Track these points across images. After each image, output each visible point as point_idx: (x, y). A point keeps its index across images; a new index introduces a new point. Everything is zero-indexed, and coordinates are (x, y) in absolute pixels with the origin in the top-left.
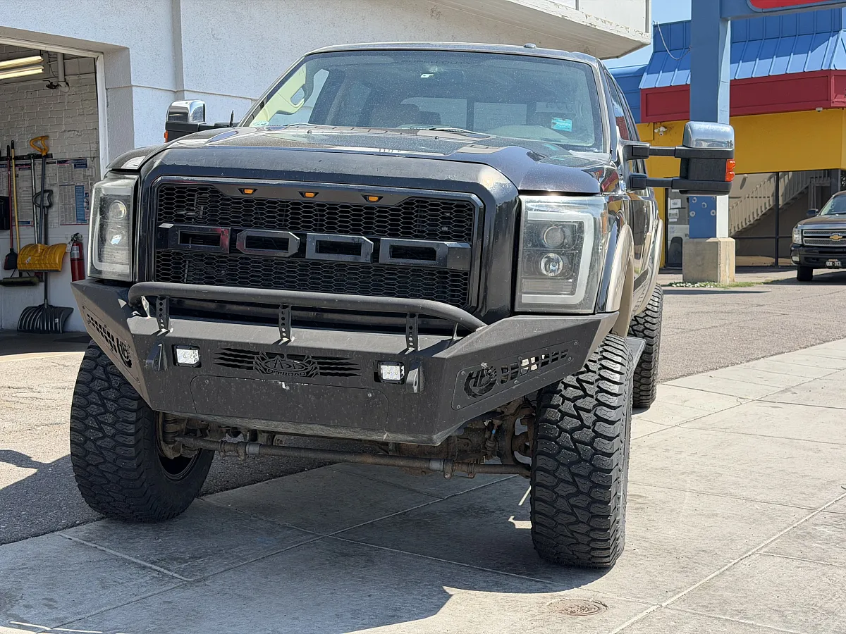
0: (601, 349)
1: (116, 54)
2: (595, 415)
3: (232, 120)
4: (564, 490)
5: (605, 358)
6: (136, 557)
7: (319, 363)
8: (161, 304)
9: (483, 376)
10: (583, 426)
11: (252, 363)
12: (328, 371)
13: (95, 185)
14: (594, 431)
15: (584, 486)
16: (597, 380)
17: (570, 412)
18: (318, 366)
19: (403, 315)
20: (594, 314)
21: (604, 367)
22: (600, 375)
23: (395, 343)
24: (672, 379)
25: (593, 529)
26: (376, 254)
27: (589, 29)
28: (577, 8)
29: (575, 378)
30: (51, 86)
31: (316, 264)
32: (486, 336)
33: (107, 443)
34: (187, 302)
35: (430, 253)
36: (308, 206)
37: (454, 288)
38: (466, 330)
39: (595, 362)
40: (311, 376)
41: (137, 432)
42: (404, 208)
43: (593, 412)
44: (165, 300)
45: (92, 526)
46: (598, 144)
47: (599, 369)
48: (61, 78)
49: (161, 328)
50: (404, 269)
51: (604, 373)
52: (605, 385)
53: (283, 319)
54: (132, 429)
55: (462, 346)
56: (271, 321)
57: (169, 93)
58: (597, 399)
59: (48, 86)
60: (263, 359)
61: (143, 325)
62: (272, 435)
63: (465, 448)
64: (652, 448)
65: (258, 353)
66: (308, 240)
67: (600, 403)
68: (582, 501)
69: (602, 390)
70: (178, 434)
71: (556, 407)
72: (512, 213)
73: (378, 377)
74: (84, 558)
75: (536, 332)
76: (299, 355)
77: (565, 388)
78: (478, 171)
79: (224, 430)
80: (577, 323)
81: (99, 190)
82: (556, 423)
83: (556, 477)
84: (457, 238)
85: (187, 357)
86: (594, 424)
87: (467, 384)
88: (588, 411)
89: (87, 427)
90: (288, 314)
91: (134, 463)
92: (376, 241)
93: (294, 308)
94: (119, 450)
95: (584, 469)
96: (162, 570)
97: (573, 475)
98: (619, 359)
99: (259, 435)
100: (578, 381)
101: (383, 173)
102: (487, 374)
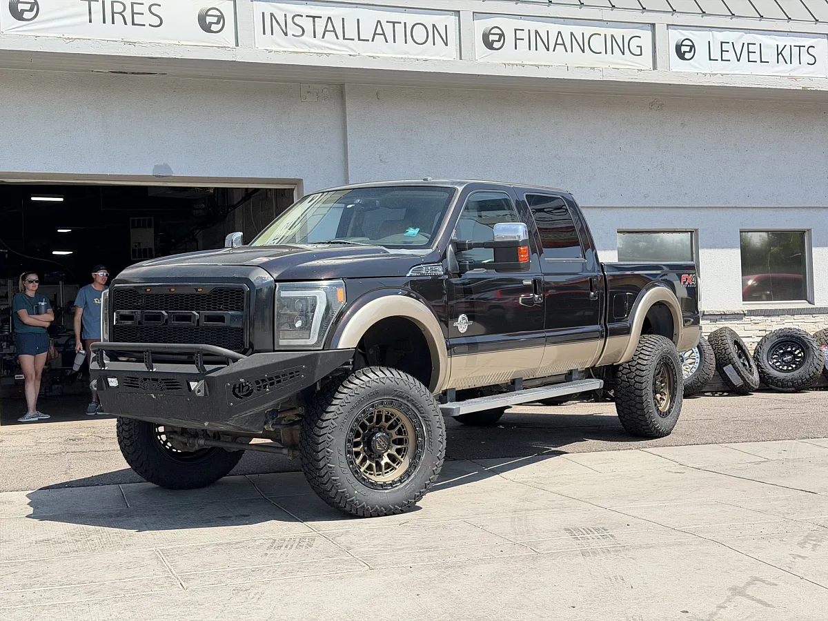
7: (165, 383)
8: (98, 354)
9: (243, 387)
11: (138, 384)
12: (169, 387)
19: (194, 354)
20: (323, 350)
26: (199, 321)
32: (246, 362)
35: (222, 318)
36: (172, 296)
37: (237, 338)
38: (235, 360)
40: (163, 390)
42: (213, 294)
49: (100, 367)
50: (213, 328)
53: (146, 359)
55: (226, 370)
56: (140, 360)
60: (142, 382)
65: (140, 379)
66: (170, 315)
73: (190, 389)
75: (274, 361)
76: (155, 379)
80: (302, 355)
84: (238, 309)
85: (113, 382)
87: (234, 391)
90: (149, 356)
93: (153, 353)
101: (205, 276)
102: (246, 386)
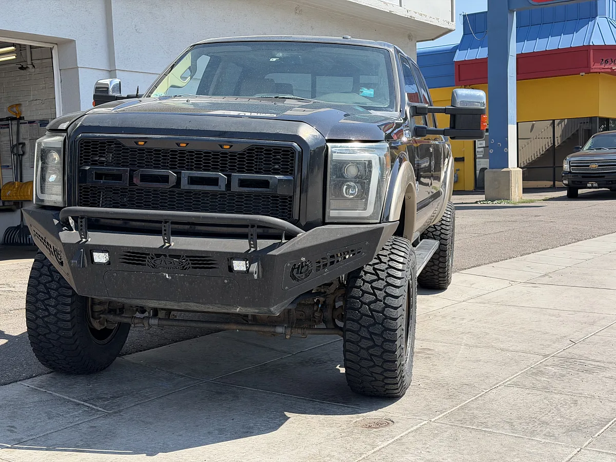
0: (390, 247)
1: (66, 44)
2: (385, 292)
3: (138, 92)
4: (365, 344)
5: (393, 253)
6: (73, 398)
7: (191, 260)
8: (81, 222)
9: (302, 267)
10: (377, 300)
11: (145, 261)
12: (197, 266)
13: (38, 141)
14: (384, 303)
15: (379, 341)
16: (387, 269)
17: (368, 290)
18: (190, 262)
19: (246, 226)
20: (380, 223)
21: (392, 260)
22: (389, 265)
23: (241, 245)
24: (465, 269)
25: (386, 370)
26: (228, 186)
27: (410, 20)
28: (401, 6)
29: (372, 268)
30: (22, 68)
31: (188, 192)
32: (304, 239)
33: (51, 319)
34: (102, 220)
35: (265, 184)
36: (182, 152)
37: (283, 207)
38: (290, 236)
39: (386, 256)
40: (185, 269)
41: (72, 311)
42: (247, 153)
43: (384, 290)
44: (84, 219)
45: (44, 377)
46: (392, 106)
47: (389, 261)
48: (29, 62)
49: (82, 238)
50: (248, 195)
51: (392, 264)
52: (392, 272)
53: (165, 230)
54: (68, 309)
55: (287, 247)
56: (157, 232)
57: (105, 72)
58: (386, 282)
59: (19, 68)
60: (152, 258)
61: (70, 236)
62: (169, 311)
63: (301, 317)
64: (444, 317)
65: (149, 254)
66: (183, 175)
67: (389, 284)
68: (377, 351)
69: (390, 275)
70: (103, 312)
71: (359, 287)
72: (322, 154)
73: (231, 269)
74: (37, 399)
75: (339, 236)
76: (176, 255)
77: (365, 275)
78: (298, 127)
79: (135, 309)
80: (368, 229)
81: (40, 144)
82: (358, 298)
83: (359, 335)
84: (284, 173)
85: (100, 258)
86: (384, 298)
87: (292, 273)
88: (380, 290)
89: (37, 309)
90: (168, 227)
91: (71, 333)
92: (229, 176)
93: (173, 223)
94: (60, 324)
95: (378, 329)
96: (91, 406)
97: (371, 333)
98: (403, 254)
99: (159, 312)
100: (374, 269)
101: (233, 130)
102: (306, 265)
